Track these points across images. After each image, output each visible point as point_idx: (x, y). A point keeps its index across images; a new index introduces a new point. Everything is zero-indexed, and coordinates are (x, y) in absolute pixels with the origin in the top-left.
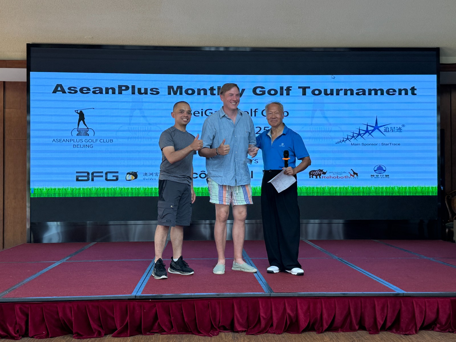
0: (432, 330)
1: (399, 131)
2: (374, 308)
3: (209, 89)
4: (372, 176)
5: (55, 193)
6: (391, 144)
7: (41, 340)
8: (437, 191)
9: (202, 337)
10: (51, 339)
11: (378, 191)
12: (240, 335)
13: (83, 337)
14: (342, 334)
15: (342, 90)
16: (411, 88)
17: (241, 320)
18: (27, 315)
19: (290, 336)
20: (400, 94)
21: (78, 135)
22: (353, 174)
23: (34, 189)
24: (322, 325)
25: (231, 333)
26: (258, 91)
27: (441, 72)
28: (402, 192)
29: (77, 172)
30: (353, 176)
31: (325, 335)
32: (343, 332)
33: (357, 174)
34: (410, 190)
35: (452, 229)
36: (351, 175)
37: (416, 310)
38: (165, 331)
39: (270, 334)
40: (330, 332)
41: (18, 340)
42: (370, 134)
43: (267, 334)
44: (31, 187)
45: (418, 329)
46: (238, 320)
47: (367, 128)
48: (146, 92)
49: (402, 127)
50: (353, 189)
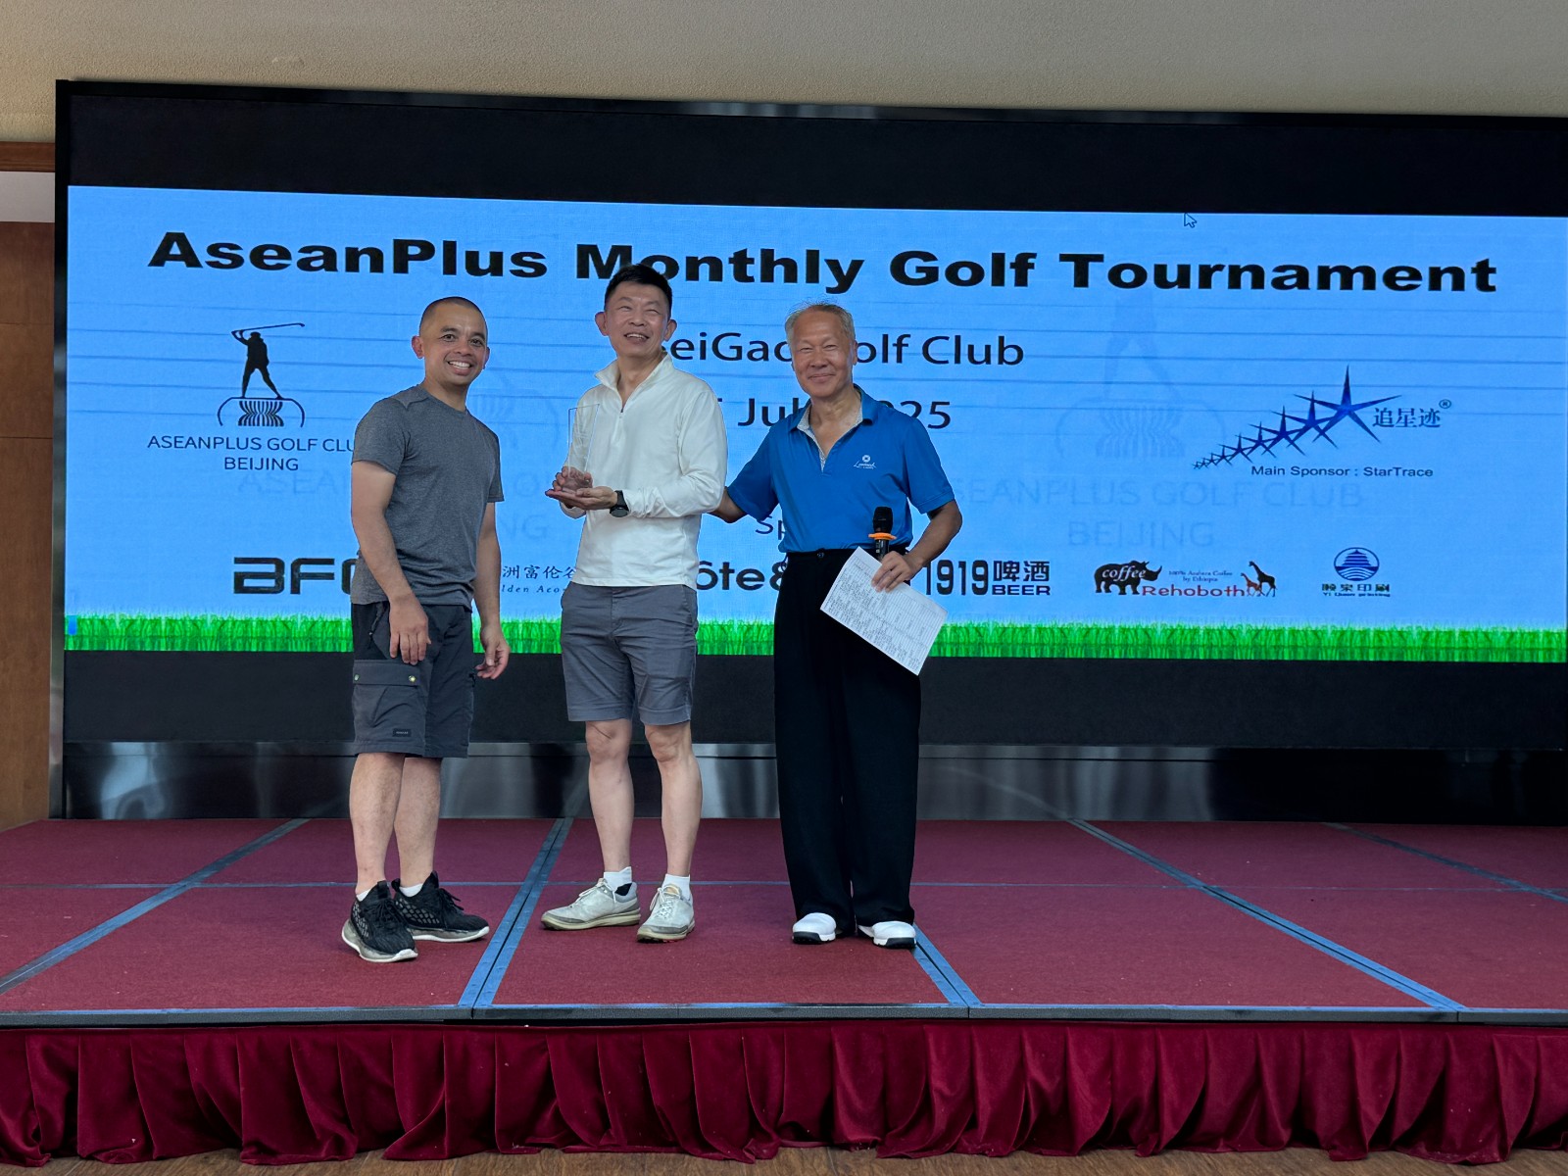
0: (1560, 1149)
1: (1430, 424)
2: (1349, 1065)
3: (731, 261)
4: (1326, 587)
5: (155, 634)
6: (1400, 471)
7: (123, 1166)
8: (1563, 645)
9: (716, 1162)
10: (158, 1163)
11: (1348, 644)
12: (856, 1160)
13: (280, 1157)
14: (1233, 1161)
15: (1219, 268)
16: (1474, 266)
17: (858, 1104)
18: (71, 1077)
19: (1040, 1165)
20: (1435, 284)
21: (245, 425)
22: (1259, 579)
23: (81, 621)
24: (1157, 1126)
25: (821, 1150)
26: (911, 268)
28: (1436, 648)
29: (238, 561)
30: (1259, 588)
31: (1169, 1162)
32: (1234, 1150)
33: (1271, 581)
34: (1466, 641)
36: (1250, 584)
37: (1501, 1073)
38: (578, 1141)
39: (966, 1156)
40: (1188, 1150)
41: (38, 1169)
42: (1322, 433)
43: (957, 1157)
44: (68, 613)
45: (1511, 1143)
46: (848, 1103)
47: (1312, 411)
48: (496, 268)
49: (1439, 409)
50: (1257, 635)
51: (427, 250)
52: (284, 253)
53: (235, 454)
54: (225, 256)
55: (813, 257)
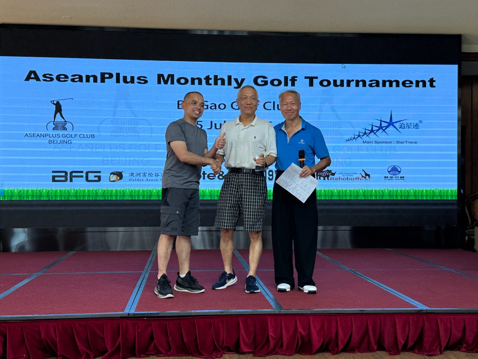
0: (458, 350)
1: (416, 128)
2: (394, 326)
3: (205, 79)
4: (385, 177)
6: (407, 142)
8: (456, 194)
11: (392, 195)
12: (246, 357)
14: (360, 356)
15: (353, 80)
16: (429, 80)
17: (247, 340)
18: (5, 336)
20: (417, 85)
21: (55, 130)
22: (365, 175)
23: (5, 191)
24: (337, 345)
25: (236, 355)
26: (259, 81)
27: (462, 62)
28: (418, 195)
29: (53, 172)
30: (365, 178)
31: (341, 356)
32: (360, 352)
33: (369, 176)
34: (427, 193)
35: (472, 237)
36: (363, 176)
37: (440, 328)
38: (161, 353)
39: (280, 356)
40: (346, 352)
42: (384, 130)
43: (277, 356)
45: (443, 349)
46: (244, 340)
47: (381, 124)
48: (132, 81)
49: (419, 123)
50: (365, 192)
51: (111, 76)
52: (66, 77)
53: (52, 139)
54: (48, 78)
55: (230, 77)
